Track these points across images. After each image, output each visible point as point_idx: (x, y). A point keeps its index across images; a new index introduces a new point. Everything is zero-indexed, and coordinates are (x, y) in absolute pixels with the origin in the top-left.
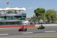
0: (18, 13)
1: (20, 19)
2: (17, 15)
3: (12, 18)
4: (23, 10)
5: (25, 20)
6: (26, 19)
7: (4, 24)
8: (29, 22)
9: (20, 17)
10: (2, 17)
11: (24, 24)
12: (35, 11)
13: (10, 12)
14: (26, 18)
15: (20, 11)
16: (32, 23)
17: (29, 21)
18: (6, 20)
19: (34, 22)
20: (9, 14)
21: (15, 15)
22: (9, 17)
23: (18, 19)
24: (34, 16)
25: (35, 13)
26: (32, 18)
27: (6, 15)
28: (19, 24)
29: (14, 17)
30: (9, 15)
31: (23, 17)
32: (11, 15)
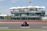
0: (38, 11)
1: (40, 16)
2: (38, 12)
4: (43, 8)
5: (44, 16)
9: (40, 14)
11: (43, 20)
13: (32, 10)
14: (45, 15)
15: (40, 9)
20: (31, 11)
21: (36, 12)
27: (29, 12)
28: (39, 19)
29: (35, 14)
30: (31, 12)
32: (33, 12)
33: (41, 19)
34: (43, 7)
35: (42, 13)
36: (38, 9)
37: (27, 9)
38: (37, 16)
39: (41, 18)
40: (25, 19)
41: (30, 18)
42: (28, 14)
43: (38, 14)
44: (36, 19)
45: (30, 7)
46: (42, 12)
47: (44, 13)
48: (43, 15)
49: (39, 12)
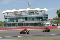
3: (33, 19)
4: (45, 11)
5: (47, 21)
6: (48, 21)
7: (25, 25)
8: (51, 24)
10: (23, 18)
11: (46, 26)
12: (58, 12)
13: (31, 13)
14: (48, 19)
16: (55, 24)
17: (51, 22)
18: (26, 21)
19: (57, 23)
22: (30, 18)
23: (39, 21)
24: (56, 17)
25: (58, 14)
26: (54, 19)
27: (27, 16)
29: (35, 18)
30: (30, 16)
31: (44, 18)
32: (32, 16)
33: (43, 25)
34: (46, 9)
37: (25, 12)
39: (43, 23)
40: (23, 25)
41: (29, 23)
42: (26, 18)
43: (39, 18)
44: (37, 25)
45: (28, 9)
46: (44, 15)
47: (47, 17)
48: (45, 19)
49: (40, 16)
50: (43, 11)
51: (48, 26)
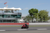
0: (14, 13)
1: (16, 18)
2: (14, 14)
3: (9, 16)
4: (19, 10)
5: (20, 18)
6: (22, 18)
7: (2, 21)
8: (24, 21)
9: (16, 15)
10: (0, 15)
13: (7, 11)
14: (21, 17)
15: (16, 10)
18: (3, 18)
20: (6, 12)
21: (12, 14)
22: (6, 15)
23: (14, 18)
24: (28, 15)
26: (27, 17)
28: (15, 22)
29: (11, 16)
30: (6, 14)
32: (8, 14)
33: (17, 22)
35: (18, 15)
36: (13, 11)
37: (2, 10)
38: (13, 19)
39: (17, 20)
41: (5, 20)
42: (3, 16)
43: (14, 16)
44: (12, 22)
45: (5, 8)
46: (18, 13)
47: (20, 15)
48: (19, 17)
50: (18, 10)
51: (21, 22)
